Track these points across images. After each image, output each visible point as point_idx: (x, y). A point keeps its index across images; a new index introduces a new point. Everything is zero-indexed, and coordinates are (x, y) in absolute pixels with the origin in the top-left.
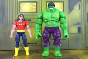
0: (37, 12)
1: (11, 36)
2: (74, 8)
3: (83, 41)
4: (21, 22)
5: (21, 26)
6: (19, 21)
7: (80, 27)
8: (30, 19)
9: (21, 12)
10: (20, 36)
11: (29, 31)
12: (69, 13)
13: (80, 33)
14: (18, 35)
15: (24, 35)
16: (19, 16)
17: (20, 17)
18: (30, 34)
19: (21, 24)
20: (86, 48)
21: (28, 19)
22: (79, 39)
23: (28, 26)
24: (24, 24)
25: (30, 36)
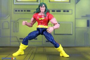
12: (76, 3)
16: (39, 6)
17: (41, 8)
22: (88, 34)
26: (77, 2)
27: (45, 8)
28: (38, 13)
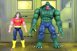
0: (32, 9)
1: (10, 31)
2: (66, 6)
3: (73, 36)
4: (18, 19)
5: (18, 23)
6: (16, 18)
7: (71, 23)
8: (27, 16)
9: (18, 9)
10: (17, 31)
11: (25, 26)
13: (71, 28)
14: (15, 30)
15: (20, 30)
16: (16, 14)
17: (17, 15)
18: (26, 29)
19: (18, 21)
20: (76, 41)
21: (24, 16)
22: (70, 33)
23: (24, 23)
24: (20, 21)
25: (26, 31)
26: (62, 10)
27: (19, 15)
28: (15, 18)
